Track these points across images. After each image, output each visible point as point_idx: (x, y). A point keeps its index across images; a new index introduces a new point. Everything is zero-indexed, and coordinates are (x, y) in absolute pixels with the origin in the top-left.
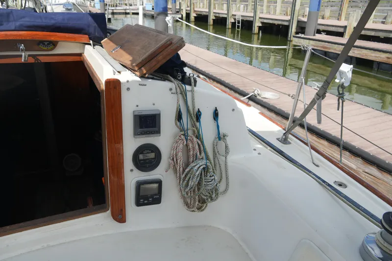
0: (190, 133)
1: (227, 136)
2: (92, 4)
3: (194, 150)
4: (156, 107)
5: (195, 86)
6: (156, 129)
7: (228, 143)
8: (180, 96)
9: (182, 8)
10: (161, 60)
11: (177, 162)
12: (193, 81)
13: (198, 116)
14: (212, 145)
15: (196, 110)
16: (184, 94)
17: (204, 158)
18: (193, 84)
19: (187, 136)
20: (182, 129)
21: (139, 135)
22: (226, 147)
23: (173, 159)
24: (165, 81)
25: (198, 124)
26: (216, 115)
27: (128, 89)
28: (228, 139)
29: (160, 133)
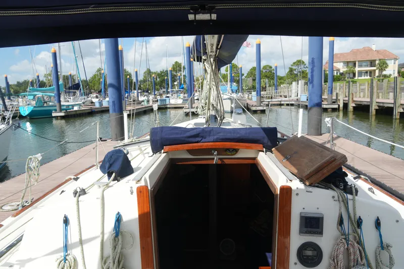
0: (351, 238)
1: (391, 247)
2: (250, 97)
3: (354, 255)
4: (320, 211)
5: (356, 195)
6: (319, 230)
7: (392, 254)
8: (342, 203)
9: (339, 98)
10: (326, 172)
11: (338, 264)
12: (354, 191)
13: (359, 222)
14: (374, 254)
15: (357, 217)
16: (345, 202)
17: (366, 264)
18: (354, 194)
19: (348, 240)
20: (343, 234)
21: (304, 233)
22: (391, 258)
23: (334, 260)
24: (328, 189)
25: (359, 231)
26: (378, 224)
27: (297, 194)
28: (392, 250)
29: (322, 234)
